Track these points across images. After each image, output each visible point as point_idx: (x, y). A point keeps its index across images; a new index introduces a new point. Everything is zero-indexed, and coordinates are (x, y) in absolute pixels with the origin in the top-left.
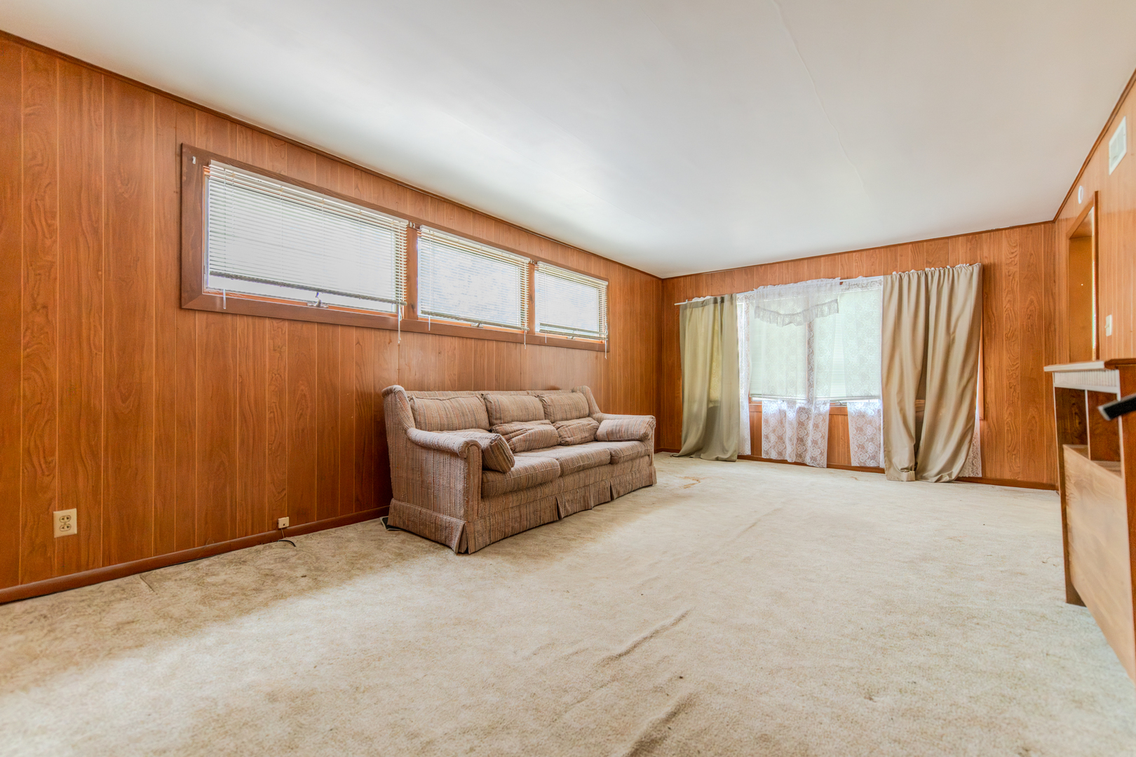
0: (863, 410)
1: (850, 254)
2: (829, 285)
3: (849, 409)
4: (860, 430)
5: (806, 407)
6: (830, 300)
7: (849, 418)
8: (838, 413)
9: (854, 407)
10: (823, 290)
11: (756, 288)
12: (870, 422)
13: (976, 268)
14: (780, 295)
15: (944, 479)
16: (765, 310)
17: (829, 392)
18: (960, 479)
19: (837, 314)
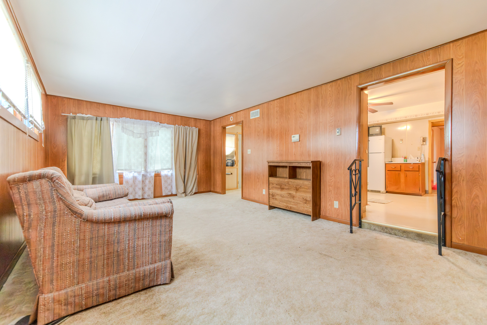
0: (167, 174)
1: (161, 114)
2: (155, 124)
3: (162, 174)
4: (166, 181)
5: (145, 174)
6: (156, 130)
7: (162, 177)
8: (157, 176)
9: (163, 173)
10: (152, 126)
11: (121, 118)
12: (169, 178)
13: (197, 129)
14: (134, 124)
15: (192, 194)
16: (126, 129)
17: (154, 168)
18: (195, 193)
19: (158, 136)
